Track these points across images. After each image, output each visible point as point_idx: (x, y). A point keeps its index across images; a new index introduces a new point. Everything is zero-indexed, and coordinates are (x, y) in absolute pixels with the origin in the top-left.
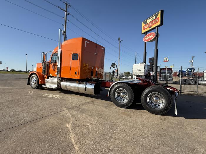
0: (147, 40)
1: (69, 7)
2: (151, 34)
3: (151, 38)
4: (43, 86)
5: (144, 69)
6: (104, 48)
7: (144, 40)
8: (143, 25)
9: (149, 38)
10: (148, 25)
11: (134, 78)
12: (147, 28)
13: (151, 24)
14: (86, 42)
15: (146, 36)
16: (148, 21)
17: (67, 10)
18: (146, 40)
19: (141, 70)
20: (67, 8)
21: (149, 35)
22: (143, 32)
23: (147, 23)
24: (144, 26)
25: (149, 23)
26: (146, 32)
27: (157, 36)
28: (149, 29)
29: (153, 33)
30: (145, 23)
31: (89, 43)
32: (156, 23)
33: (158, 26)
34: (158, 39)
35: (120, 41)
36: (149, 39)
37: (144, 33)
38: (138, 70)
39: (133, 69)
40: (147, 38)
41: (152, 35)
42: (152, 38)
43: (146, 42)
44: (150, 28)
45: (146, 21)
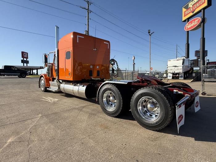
0: (190, 28)
1: (90, 5)
2: (194, 20)
3: (194, 26)
4: (48, 89)
5: (182, 65)
6: (109, 42)
7: (185, 29)
8: (184, 10)
9: (192, 25)
10: (191, 10)
11: (170, 76)
12: (190, 13)
13: (195, 7)
14: (78, 36)
15: (187, 24)
16: (190, 5)
17: (88, 8)
18: (187, 29)
19: (178, 67)
20: (88, 6)
21: (191, 22)
22: (184, 19)
23: (189, 7)
24: (184, 12)
25: (191, 6)
26: (188, 19)
27: (203, 21)
28: (191, 14)
29: (197, 19)
30: (187, 8)
31: (83, 37)
32: (201, 5)
33: (204, 9)
34: (205, 25)
35: (150, 34)
36: (192, 27)
37: (185, 21)
38: (174, 66)
39: (167, 66)
40: (189, 26)
41: (197, 21)
42: (197, 24)
43: (188, 31)
44: (193, 12)
45: (188, 4)
